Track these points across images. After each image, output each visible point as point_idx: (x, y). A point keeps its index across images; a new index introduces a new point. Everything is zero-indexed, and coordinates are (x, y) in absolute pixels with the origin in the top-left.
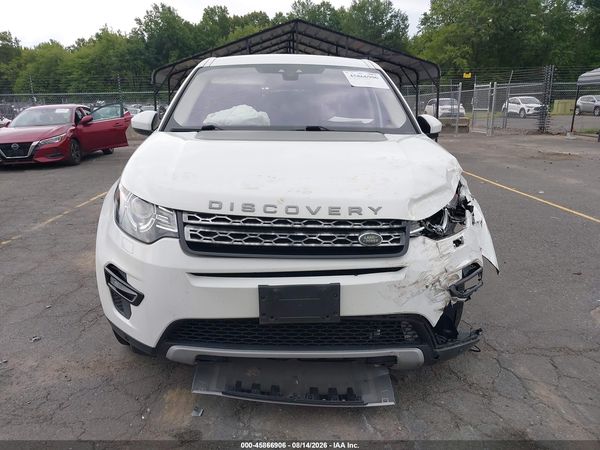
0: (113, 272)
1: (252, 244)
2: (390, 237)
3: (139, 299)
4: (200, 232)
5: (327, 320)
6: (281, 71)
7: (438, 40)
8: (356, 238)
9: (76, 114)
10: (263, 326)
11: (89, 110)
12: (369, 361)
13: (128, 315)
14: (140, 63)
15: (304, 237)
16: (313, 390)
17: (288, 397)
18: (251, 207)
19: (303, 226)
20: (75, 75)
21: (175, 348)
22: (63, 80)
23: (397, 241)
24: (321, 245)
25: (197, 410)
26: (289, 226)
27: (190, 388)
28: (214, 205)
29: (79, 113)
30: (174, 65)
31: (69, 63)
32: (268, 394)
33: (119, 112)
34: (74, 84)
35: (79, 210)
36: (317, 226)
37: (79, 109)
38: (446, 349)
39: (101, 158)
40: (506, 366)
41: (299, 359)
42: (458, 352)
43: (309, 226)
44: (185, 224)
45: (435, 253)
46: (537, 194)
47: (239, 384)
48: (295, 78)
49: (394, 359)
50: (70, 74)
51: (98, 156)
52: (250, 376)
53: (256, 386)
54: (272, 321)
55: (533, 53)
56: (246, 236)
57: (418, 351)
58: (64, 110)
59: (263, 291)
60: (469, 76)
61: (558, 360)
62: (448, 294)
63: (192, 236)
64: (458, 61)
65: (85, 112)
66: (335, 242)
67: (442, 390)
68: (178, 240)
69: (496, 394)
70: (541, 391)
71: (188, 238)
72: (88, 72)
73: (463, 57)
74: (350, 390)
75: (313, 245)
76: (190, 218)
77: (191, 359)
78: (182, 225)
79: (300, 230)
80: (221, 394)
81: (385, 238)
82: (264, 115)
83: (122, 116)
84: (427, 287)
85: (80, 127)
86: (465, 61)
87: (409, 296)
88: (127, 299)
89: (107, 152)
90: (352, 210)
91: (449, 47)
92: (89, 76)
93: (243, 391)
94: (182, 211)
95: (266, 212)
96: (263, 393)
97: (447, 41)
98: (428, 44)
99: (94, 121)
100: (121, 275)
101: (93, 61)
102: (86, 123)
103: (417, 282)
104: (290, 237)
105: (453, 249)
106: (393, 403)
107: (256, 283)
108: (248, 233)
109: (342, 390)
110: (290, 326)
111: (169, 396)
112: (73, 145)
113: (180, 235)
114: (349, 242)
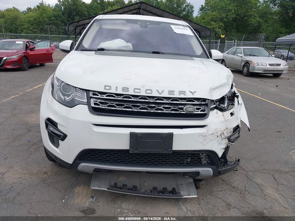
0: (50, 122)
1: (127, 110)
2: (200, 109)
3: (64, 137)
4: (99, 102)
5: (165, 152)
6: (139, 23)
7: (207, 19)
8: (182, 109)
9: (26, 44)
10: (131, 154)
11: (33, 43)
12: (185, 174)
13: (57, 146)
14: (59, 22)
15: (155, 107)
16: (155, 189)
17: (142, 191)
18: (127, 89)
19: (154, 101)
20: (26, 26)
21: (83, 164)
22: (20, 29)
23: (204, 111)
24: (164, 112)
25: (92, 197)
26: (147, 101)
27: (89, 186)
28: (107, 88)
29: (28, 44)
30: (78, 22)
31: (23, 20)
32: (131, 190)
33: (49, 45)
34: (25, 31)
35: (28, 93)
36: (162, 101)
37: (28, 42)
38: (224, 169)
39: (39, 68)
40: (250, 178)
41: (147, 172)
42: (229, 170)
43: (157, 101)
44: (91, 97)
45: (222, 119)
46: (257, 95)
47: (116, 184)
48: (146, 27)
49: (198, 173)
50: (23, 25)
51: (37, 66)
52: (121, 180)
53: (125, 186)
54: (136, 151)
55: (253, 28)
56: (124, 105)
57: (210, 169)
58: (20, 42)
59: (132, 135)
60: (223, 36)
61: (276, 176)
62: (227, 140)
63: (95, 104)
64: (217, 30)
65: (31, 44)
66: (172, 110)
67: (219, 190)
68: (87, 106)
69: (247, 192)
70: (270, 191)
71: (93, 105)
72: (32, 25)
73: (219, 28)
74: (174, 189)
75: (160, 111)
76: (94, 94)
77: (91, 171)
78: (89, 98)
79: (152, 103)
80: (106, 189)
81: (198, 109)
82: (130, 45)
83: (51, 46)
84: (218, 136)
85: (28, 51)
86: (220, 30)
87: (208, 141)
88: (57, 137)
89: (42, 65)
90: (180, 92)
91: (213, 23)
92: (33, 27)
93: (118, 188)
94: (89, 91)
95: (135, 92)
96: (128, 189)
97: (212, 20)
98: (203, 21)
99: (36, 49)
100: (54, 124)
101: (35, 19)
102: (32, 50)
103: (213, 134)
104: (148, 107)
105: (230, 117)
106: (196, 196)
107: (128, 131)
108: (125, 104)
109: (170, 189)
110: (145, 154)
111: (78, 190)
112: (25, 60)
113: (88, 104)
114: (179, 111)
